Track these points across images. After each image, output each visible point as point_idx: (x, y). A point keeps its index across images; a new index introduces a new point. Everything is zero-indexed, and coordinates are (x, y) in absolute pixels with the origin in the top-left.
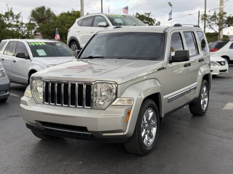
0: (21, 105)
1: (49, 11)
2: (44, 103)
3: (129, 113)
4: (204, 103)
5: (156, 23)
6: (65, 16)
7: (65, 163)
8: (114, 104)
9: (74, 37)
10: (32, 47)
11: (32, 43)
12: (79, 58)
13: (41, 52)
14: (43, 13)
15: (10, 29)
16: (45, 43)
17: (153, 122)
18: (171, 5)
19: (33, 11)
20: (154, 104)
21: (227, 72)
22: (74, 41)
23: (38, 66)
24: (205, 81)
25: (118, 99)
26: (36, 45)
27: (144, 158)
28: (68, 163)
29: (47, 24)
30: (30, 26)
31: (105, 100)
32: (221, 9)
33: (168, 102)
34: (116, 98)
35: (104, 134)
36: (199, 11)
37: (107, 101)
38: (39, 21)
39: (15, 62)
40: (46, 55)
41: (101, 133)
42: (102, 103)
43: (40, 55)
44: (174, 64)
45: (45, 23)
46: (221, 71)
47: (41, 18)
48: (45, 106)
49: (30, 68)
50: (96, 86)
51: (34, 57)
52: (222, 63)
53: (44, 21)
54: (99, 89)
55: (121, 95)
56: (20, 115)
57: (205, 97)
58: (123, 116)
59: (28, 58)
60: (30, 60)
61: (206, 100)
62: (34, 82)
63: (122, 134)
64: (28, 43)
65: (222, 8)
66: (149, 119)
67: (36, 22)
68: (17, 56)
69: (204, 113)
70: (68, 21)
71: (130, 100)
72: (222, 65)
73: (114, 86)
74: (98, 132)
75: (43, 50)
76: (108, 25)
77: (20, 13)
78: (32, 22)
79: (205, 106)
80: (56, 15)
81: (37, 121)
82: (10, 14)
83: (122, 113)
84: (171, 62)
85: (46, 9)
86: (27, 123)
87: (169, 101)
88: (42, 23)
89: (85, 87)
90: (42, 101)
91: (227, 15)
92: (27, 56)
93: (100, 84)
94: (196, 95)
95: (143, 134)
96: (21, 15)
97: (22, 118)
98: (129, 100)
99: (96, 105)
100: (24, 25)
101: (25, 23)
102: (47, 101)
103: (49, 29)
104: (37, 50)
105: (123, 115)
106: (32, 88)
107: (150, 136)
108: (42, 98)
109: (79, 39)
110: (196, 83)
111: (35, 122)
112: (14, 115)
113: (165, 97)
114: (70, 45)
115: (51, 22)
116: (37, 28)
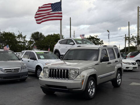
1: (41, 34)
3: (83, 81)
5: (100, 41)
6: (50, 37)
8: (77, 77)
10: (37, 54)
12: (62, 60)
13: (42, 57)
14: (38, 36)
15: (20, 44)
16: (44, 52)
17: (94, 86)
18: (109, 32)
19: (33, 34)
20: (94, 78)
22: (57, 51)
23: (41, 64)
24: (119, 71)
26: (39, 53)
29: (40, 41)
30: (30, 42)
31: (74, 76)
33: (100, 79)
34: (78, 75)
35: (73, 90)
36: (126, 35)
39: (29, 61)
40: (44, 58)
43: (41, 58)
44: (103, 62)
46: (133, 68)
47: (37, 38)
48: (49, 79)
49: (37, 65)
50: (70, 71)
51: (38, 59)
53: (38, 40)
55: (80, 74)
58: (80, 82)
60: (36, 61)
61: (120, 80)
62: (45, 69)
63: (80, 89)
65: (139, 33)
66: (92, 85)
67: (34, 40)
68: (30, 59)
69: (119, 86)
70: (52, 39)
71: (84, 76)
72: (134, 65)
73: (78, 71)
75: (43, 56)
76: (74, 44)
77: (26, 35)
78: (32, 40)
79: (120, 83)
80: (45, 36)
82: (20, 36)
84: (101, 62)
85: (40, 33)
86: (42, 86)
89: (66, 71)
92: (35, 58)
93: (72, 70)
94: (115, 77)
95: (89, 91)
96: (26, 37)
97: (39, 84)
99: (70, 78)
101: (28, 41)
103: (41, 44)
104: (40, 56)
106: (44, 72)
107: (92, 92)
108: (48, 75)
109: (60, 50)
110: (114, 72)
113: (98, 76)
114: (55, 53)
115: (42, 40)
116: (34, 43)
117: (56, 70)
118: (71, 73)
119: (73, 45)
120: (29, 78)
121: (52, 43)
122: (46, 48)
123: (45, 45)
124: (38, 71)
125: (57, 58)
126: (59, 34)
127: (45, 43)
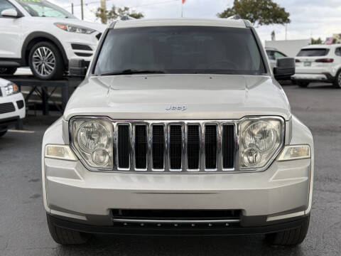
2: (115, 169)
8: (281, 158)
25: (286, 148)
34: (284, 145)
35: (271, 219)
63: (302, 214)
76: (20, 16)
105: (307, 178)
106: (71, 139)
119: (17, 17)
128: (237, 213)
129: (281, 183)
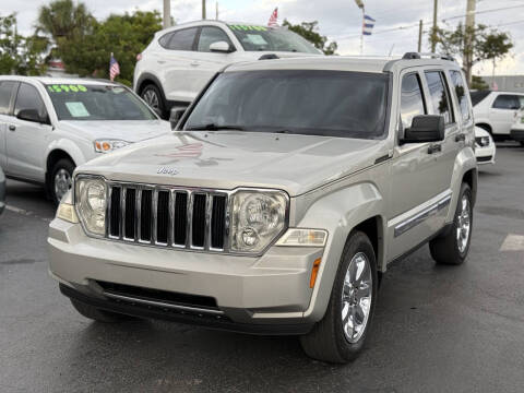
0: (51, 241)
1: (81, 9)
2: (106, 236)
3: (317, 266)
4: (463, 235)
5: (327, 44)
6: (119, 23)
7: (160, 381)
8: (280, 242)
9: (151, 75)
10: (53, 96)
11: (55, 87)
12: (181, 128)
13: (76, 108)
14: (67, 15)
16: (85, 86)
17: (365, 285)
18: (361, 6)
19: (44, 8)
20: (367, 241)
21: (492, 161)
22: (149, 83)
24: (467, 186)
25: (290, 231)
26: (64, 91)
27: (345, 371)
28: (167, 382)
29: (78, 40)
30: (37, 44)
31: (260, 231)
32: (470, 18)
33: (395, 236)
34: (286, 228)
36: (421, 22)
37: (264, 236)
38: (59, 31)
39: (13, 129)
40: (87, 115)
41: (248, 312)
42: (251, 240)
43: (74, 115)
45: (72, 37)
46: (479, 159)
47: (62, 26)
48: (109, 243)
49: (52, 147)
50: (238, 200)
51: (59, 119)
52: (483, 141)
53: (70, 34)
54: (244, 208)
55: (298, 222)
56: (33, 258)
57: (464, 222)
58: (304, 274)
59: (47, 121)
60: (49, 128)
61: (468, 228)
62: (82, 184)
63: (299, 315)
64: (46, 86)
65: (473, 16)
66: (357, 278)
67: (49, 36)
68: (19, 117)
69: (463, 259)
70: (126, 34)
71: (318, 234)
72: (482, 145)
73: (282, 200)
74: (243, 310)
75: (81, 104)
76: (232, 49)
77: (15, 14)
78: (41, 34)
79: (464, 242)
80: (99, 20)
81: (90, 280)
83: (301, 264)
84: (401, 142)
85: (76, 6)
86: (65, 283)
87: (397, 233)
88: (64, 38)
89: (210, 200)
90: (103, 232)
91: (488, 32)
92: (44, 116)
93: (247, 195)
94: (449, 219)
96: (17, 18)
97: (50, 272)
98: (316, 235)
99: (235, 244)
100: (23, 42)
101: (26, 36)
102: (115, 233)
103: (82, 52)
104: (68, 104)
105: (303, 270)
106: (76, 199)
107: (358, 318)
108: (101, 224)
109: (162, 78)
110: (448, 191)
111: (85, 283)
112: (18, 258)
113: (391, 223)
114: (141, 92)
115: (87, 37)
116: (53, 49)
117: (147, 194)
118: (243, 217)
119: (228, 52)
120: (17, 210)
121: (126, 49)
122: (102, 71)
123: (99, 58)
124: (61, 177)
125: (148, 114)
126: (158, 14)
127: (97, 49)
128: (210, 302)
129: (263, 271)
